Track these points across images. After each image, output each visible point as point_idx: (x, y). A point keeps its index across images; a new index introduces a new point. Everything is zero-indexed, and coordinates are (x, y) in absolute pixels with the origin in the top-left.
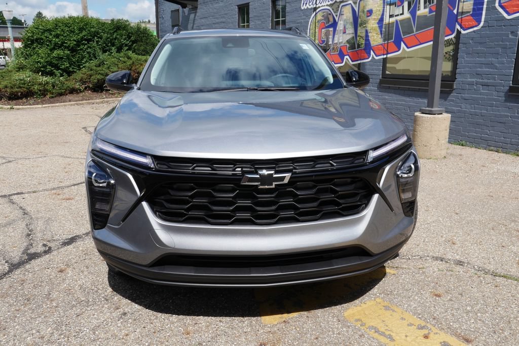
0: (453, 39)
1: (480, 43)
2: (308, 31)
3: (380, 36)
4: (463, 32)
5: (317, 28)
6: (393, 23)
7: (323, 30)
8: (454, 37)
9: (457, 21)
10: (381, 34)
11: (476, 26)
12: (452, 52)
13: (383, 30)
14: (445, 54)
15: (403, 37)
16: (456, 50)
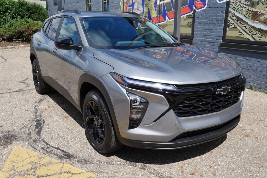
0: (192, 14)
1: (206, 17)
2: (120, 8)
3: (155, 12)
4: (197, 11)
5: (124, 7)
6: (162, 5)
7: (127, 8)
8: (193, 14)
9: (194, 4)
10: (156, 11)
11: (203, 7)
12: (191, 22)
13: (157, 8)
14: (188, 23)
15: (167, 13)
16: (194, 21)
